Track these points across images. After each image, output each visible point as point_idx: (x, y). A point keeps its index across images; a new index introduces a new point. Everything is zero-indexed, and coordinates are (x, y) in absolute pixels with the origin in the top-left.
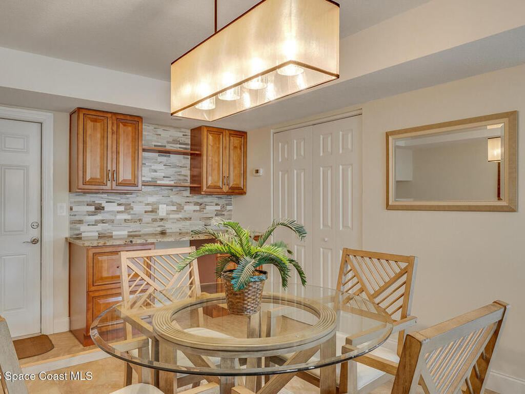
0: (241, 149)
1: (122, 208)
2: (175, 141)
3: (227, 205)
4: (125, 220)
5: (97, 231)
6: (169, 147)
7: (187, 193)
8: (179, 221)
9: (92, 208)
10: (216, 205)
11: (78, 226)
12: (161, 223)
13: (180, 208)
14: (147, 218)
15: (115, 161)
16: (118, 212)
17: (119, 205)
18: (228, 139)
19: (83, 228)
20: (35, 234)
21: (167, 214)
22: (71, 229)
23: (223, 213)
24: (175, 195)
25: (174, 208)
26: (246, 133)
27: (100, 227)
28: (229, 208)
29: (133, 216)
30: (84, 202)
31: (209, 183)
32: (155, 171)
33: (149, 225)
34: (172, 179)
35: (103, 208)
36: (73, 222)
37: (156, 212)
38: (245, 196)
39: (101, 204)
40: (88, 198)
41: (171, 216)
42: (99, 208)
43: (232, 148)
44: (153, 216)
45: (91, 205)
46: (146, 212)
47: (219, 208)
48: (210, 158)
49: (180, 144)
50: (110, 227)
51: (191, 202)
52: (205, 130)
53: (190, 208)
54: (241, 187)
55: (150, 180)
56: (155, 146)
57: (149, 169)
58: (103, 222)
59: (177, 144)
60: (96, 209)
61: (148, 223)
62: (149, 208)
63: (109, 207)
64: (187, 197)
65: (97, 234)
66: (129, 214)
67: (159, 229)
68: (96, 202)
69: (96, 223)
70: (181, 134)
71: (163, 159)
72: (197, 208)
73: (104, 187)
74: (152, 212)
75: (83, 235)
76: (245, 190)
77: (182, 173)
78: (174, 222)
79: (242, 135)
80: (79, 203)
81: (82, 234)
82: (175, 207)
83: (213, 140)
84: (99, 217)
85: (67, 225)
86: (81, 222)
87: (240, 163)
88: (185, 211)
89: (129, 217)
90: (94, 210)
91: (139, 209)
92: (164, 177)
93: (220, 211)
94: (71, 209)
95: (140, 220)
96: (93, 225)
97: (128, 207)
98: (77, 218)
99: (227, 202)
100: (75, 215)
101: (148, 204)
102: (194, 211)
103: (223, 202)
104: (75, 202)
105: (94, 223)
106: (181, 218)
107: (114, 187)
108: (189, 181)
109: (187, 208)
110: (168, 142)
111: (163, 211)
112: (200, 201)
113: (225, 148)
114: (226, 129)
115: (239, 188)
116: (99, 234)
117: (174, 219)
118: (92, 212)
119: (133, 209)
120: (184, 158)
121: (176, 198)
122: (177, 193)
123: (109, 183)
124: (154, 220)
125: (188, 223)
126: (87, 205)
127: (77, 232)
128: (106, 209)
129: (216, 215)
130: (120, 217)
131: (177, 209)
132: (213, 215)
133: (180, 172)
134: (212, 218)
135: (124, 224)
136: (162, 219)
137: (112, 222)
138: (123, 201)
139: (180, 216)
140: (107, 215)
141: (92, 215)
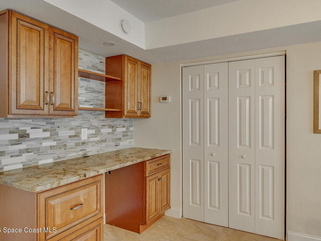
0: (148, 79)
1: (47, 134)
2: (94, 67)
3: (130, 126)
4: (51, 146)
5: (22, 163)
7: (103, 117)
8: (97, 143)
9: (15, 136)
10: (123, 127)
12: (83, 147)
13: (98, 132)
14: (71, 143)
16: (44, 139)
17: (45, 131)
18: (140, 69)
19: (5, 160)
21: (88, 138)
23: (128, 134)
24: (94, 119)
25: (93, 132)
26: (150, 66)
27: (25, 157)
28: (131, 129)
29: (58, 142)
30: (5, 129)
31: (129, 108)
33: (73, 150)
34: (91, 103)
35: (28, 135)
37: (79, 136)
39: (26, 130)
41: (92, 139)
42: (24, 136)
44: (75, 141)
45: (14, 133)
46: (70, 137)
47: (124, 129)
48: (129, 85)
50: (36, 156)
51: (106, 125)
52: (126, 59)
53: (106, 131)
54: (147, 112)
58: (27, 151)
59: (95, 69)
60: (21, 136)
61: (72, 148)
62: (73, 133)
63: (34, 134)
64: (103, 120)
65: (21, 166)
66: (54, 141)
67: (81, 153)
68: (21, 129)
69: (21, 152)
70: (98, 61)
71: (84, 83)
72: (110, 130)
73: (40, 112)
74: (75, 136)
76: (149, 114)
77: (99, 98)
78: (93, 145)
81: (5, 168)
82: (94, 130)
83: (131, 70)
84: (23, 146)
86: (2, 153)
88: (102, 134)
89: (54, 143)
90: (17, 138)
91: (64, 133)
92: (85, 101)
93: (126, 132)
95: (65, 146)
96: (17, 156)
97: (53, 132)
99: (130, 124)
101: (71, 129)
102: (108, 133)
105: (17, 154)
106: (98, 141)
107: (52, 111)
108: (104, 106)
109: (103, 130)
111: (85, 134)
112: (112, 124)
114: (139, 60)
115: (145, 113)
116: (24, 166)
117: (94, 142)
119: (58, 134)
121: (95, 122)
122: (96, 117)
123: (46, 107)
124: (77, 145)
125: (104, 144)
126: (10, 133)
128: (31, 136)
129: (123, 136)
130: (46, 144)
131: (96, 132)
132: (121, 136)
133: (98, 97)
134: (120, 139)
135: (49, 151)
136: (83, 143)
137: (37, 151)
138: (48, 127)
139: (98, 139)
140: (32, 143)
141: (16, 144)
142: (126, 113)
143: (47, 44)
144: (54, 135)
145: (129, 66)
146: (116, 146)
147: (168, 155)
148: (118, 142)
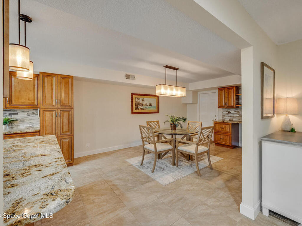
1: (236, 113)
9: (227, 113)
11: (224, 117)
16: (235, 114)
17: (235, 112)
19: (225, 117)
20: (216, 118)
22: (222, 118)
27: (230, 118)
36: (222, 116)
39: (230, 111)
40: (226, 110)
42: (229, 113)
50: (232, 118)
58: (230, 116)
63: (232, 112)
65: (229, 120)
69: (229, 116)
75: (225, 119)
80: (224, 111)
84: (229, 115)
86: (224, 116)
89: (238, 115)
94: (222, 113)
97: (238, 112)
98: (224, 115)
123: (225, 106)
128: (231, 113)
130: (235, 115)
135: (237, 117)
137: (233, 117)
138: (236, 111)
140: (232, 114)
141: (227, 114)
143: (225, 92)
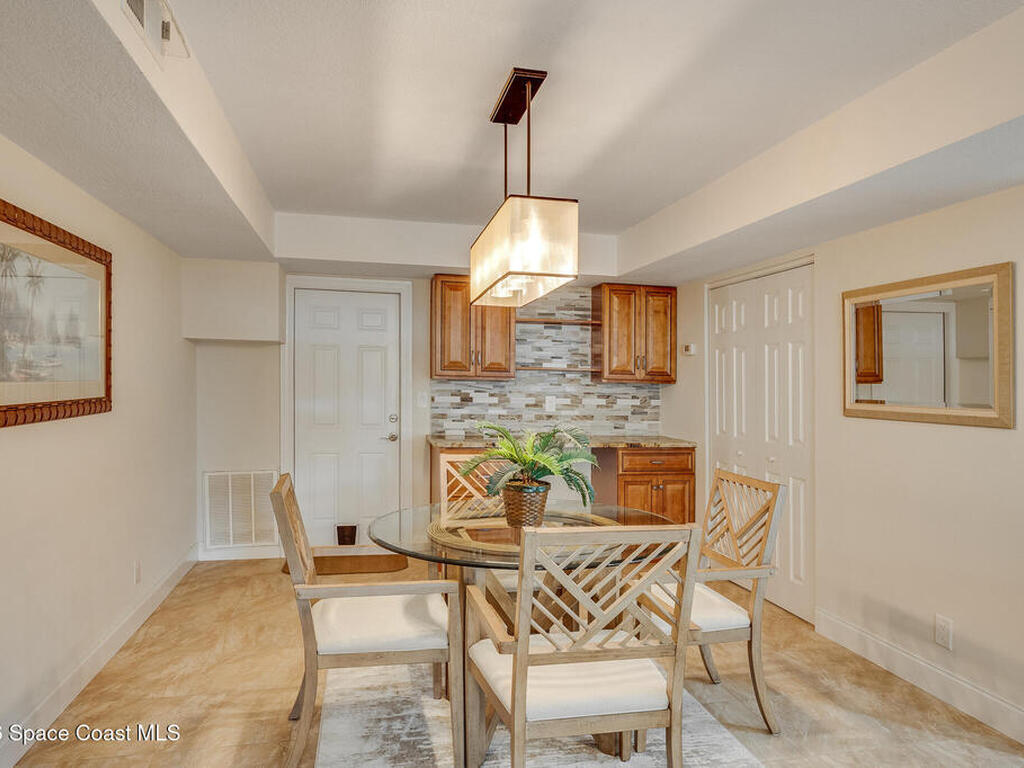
0: (666, 313)
1: (495, 400)
2: (569, 307)
3: (651, 398)
4: (500, 415)
5: (464, 429)
6: (559, 316)
7: (588, 380)
8: (575, 420)
9: (458, 399)
10: (634, 397)
11: (440, 421)
12: (549, 422)
13: (576, 401)
14: (531, 414)
15: (479, 339)
16: (490, 405)
17: (492, 395)
18: (644, 300)
19: (447, 424)
20: (393, 429)
21: (557, 409)
22: (433, 425)
23: (645, 410)
24: (569, 382)
26: (675, 289)
27: (467, 424)
28: (654, 402)
29: (511, 411)
30: (447, 391)
31: (614, 366)
32: (540, 349)
33: (531, 424)
34: (564, 360)
35: (471, 399)
36: (435, 417)
37: (541, 406)
38: (674, 386)
39: (469, 394)
40: (452, 386)
41: (563, 413)
42: (467, 399)
43: (651, 312)
44: (534, 412)
45: (456, 395)
46: (527, 406)
47: (637, 402)
48: (615, 330)
49: (576, 309)
51: (592, 393)
52: (606, 290)
53: (592, 402)
54: (666, 371)
55: (533, 361)
56: (540, 314)
57: (533, 347)
58: (470, 417)
59: (571, 310)
60: (462, 400)
61: (530, 421)
62: (532, 401)
63: (477, 398)
64: (588, 385)
65: (463, 433)
66: (504, 409)
68: (463, 391)
69: (463, 418)
70: (577, 296)
71: (552, 332)
72: (603, 402)
73: (467, 373)
74: (535, 405)
75: (447, 433)
76: (673, 376)
77: (580, 352)
79: (669, 291)
80: (442, 392)
81: (446, 431)
82: (569, 400)
83: (620, 303)
84: (465, 411)
85: (428, 420)
86: (443, 416)
87: (664, 335)
88: (584, 406)
89: (504, 412)
90: (459, 401)
91: (518, 400)
92: (553, 358)
93: (640, 407)
94: (433, 400)
95: (519, 417)
96: (459, 421)
97: (503, 398)
98: (439, 411)
99: (651, 394)
100: (437, 408)
101: (530, 395)
102: (598, 405)
103: (644, 393)
104: (437, 391)
105: (460, 419)
106: (577, 416)
107: (479, 372)
108: (589, 362)
109: (586, 401)
110: (558, 309)
111: (551, 405)
112: (607, 392)
113: (640, 313)
114: (640, 286)
115: (663, 374)
116: (466, 433)
117: (567, 416)
118: (457, 404)
119: (509, 401)
120: (582, 329)
121: (570, 389)
123: (472, 368)
124: (539, 418)
125: (589, 423)
126: (452, 395)
127: (439, 429)
128: (475, 401)
129: (633, 413)
130: (494, 411)
131: (572, 401)
132: (628, 414)
133: (577, 349)
134: (626, 418)
135: (497, 421)
136: (550, 417)
137: (481, 418)
138: (496, 391)
139: (576, 412)
140: (476, 408)
141: (459, 406)
142: (606, 374)
144: (503, 400)
145: (615, 299)
146: (615, 428)
147: (693, 449)
148: (621, 422)
